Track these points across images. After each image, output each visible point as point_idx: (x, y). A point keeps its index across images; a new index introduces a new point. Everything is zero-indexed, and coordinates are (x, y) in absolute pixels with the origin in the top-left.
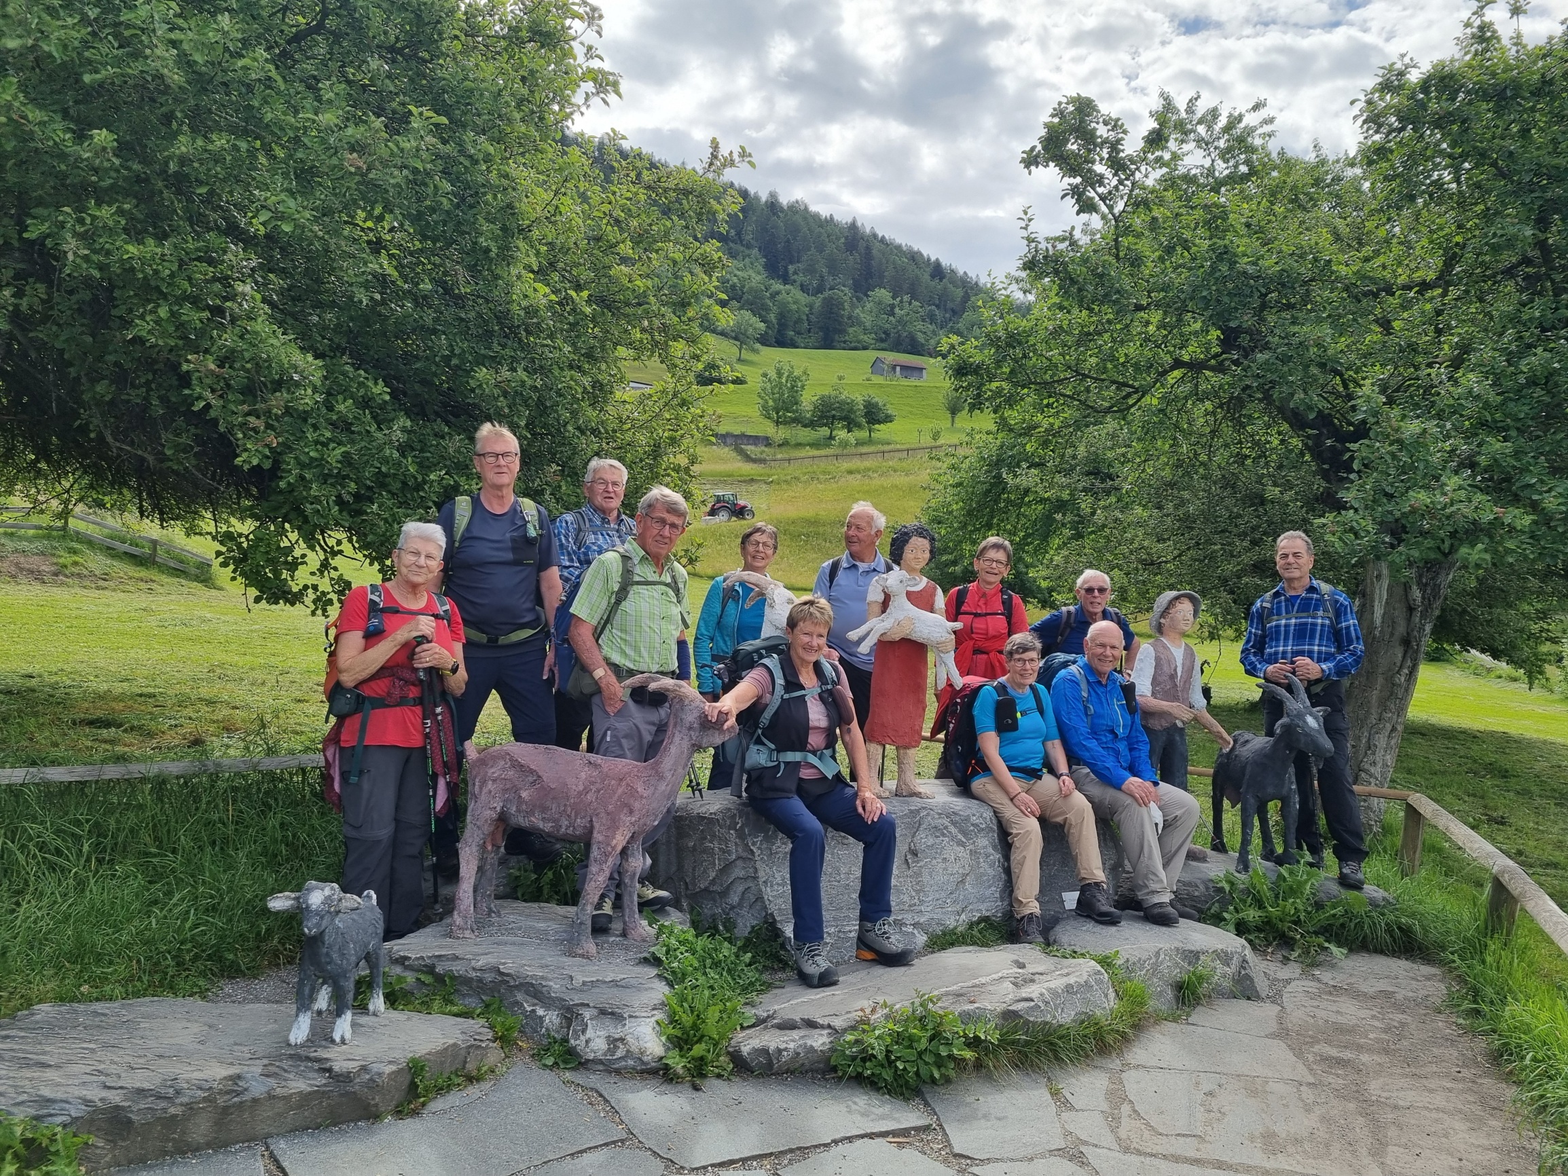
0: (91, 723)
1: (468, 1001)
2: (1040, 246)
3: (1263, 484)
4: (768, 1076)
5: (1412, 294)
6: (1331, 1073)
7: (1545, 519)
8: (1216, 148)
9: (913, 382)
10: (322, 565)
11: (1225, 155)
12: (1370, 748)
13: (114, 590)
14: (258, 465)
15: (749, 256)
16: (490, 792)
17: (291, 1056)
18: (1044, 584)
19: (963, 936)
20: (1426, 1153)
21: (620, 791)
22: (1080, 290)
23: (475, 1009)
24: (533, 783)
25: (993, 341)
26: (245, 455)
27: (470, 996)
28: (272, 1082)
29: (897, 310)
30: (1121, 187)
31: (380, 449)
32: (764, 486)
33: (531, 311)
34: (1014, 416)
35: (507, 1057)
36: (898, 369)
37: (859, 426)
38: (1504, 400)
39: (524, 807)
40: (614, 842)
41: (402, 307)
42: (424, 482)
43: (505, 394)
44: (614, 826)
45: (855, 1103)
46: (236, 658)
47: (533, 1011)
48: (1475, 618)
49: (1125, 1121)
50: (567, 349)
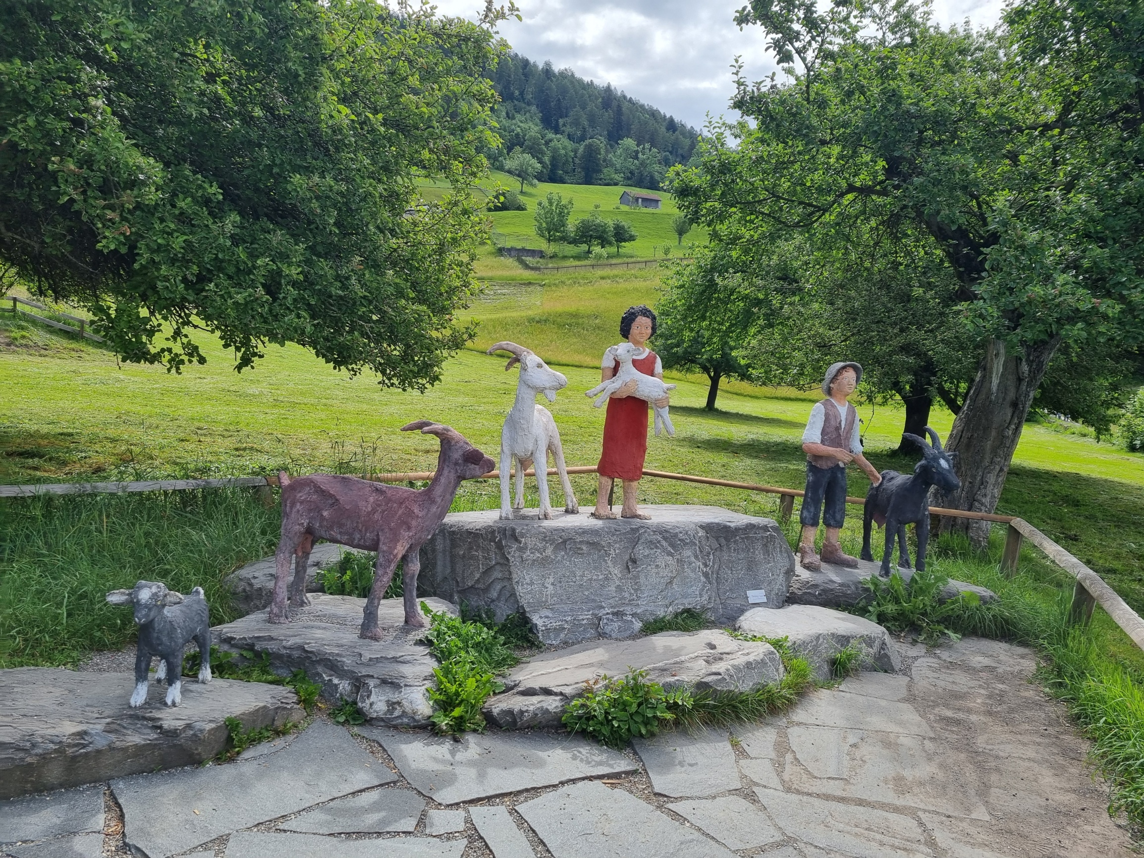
0: (21, 454)
1: (280, 671)
2: (748, 89)
3: (910, 286)
4: (513, 730)
5: (1037, 133)
6: (947, 730)
7: (1131, 308)
8: (887, 23)
9: (650, 210)
10: (175, 333)
11: (894, 28)
12: (982, 484)
13: (53, 357)
14: (115, 249)
15: (529, 111)
16: (298, 511)
17: (131, 716)
18: (743, 362)
19: (669, 622)
20: (1021, 794)
21: (400, 512)
22: (778, 126)
23: (285, 678)
24: (332, 505)
25: (708, 169)
26: (104, 241)
27: (282, 668)
28: (113, 737)
29: (640, 155)
30: (813, 42)
31: (216, 238)
32: (539, 288)
33: (337, 130)
34: (723, 229)
35: (308, 715)
36: (640, 200)
37: (610, 244)
38: (1104, 216)
39: (325, 523)
40: (396, 551)
41: (231, 125)
42: (254, 267)
43: (318, 198)
44: (395, 540)
45: (580, 752)
46: (139, 408)
47: (330, 680)
48: (1066, 388)
49: (788, 767)
50: (367, 161)
